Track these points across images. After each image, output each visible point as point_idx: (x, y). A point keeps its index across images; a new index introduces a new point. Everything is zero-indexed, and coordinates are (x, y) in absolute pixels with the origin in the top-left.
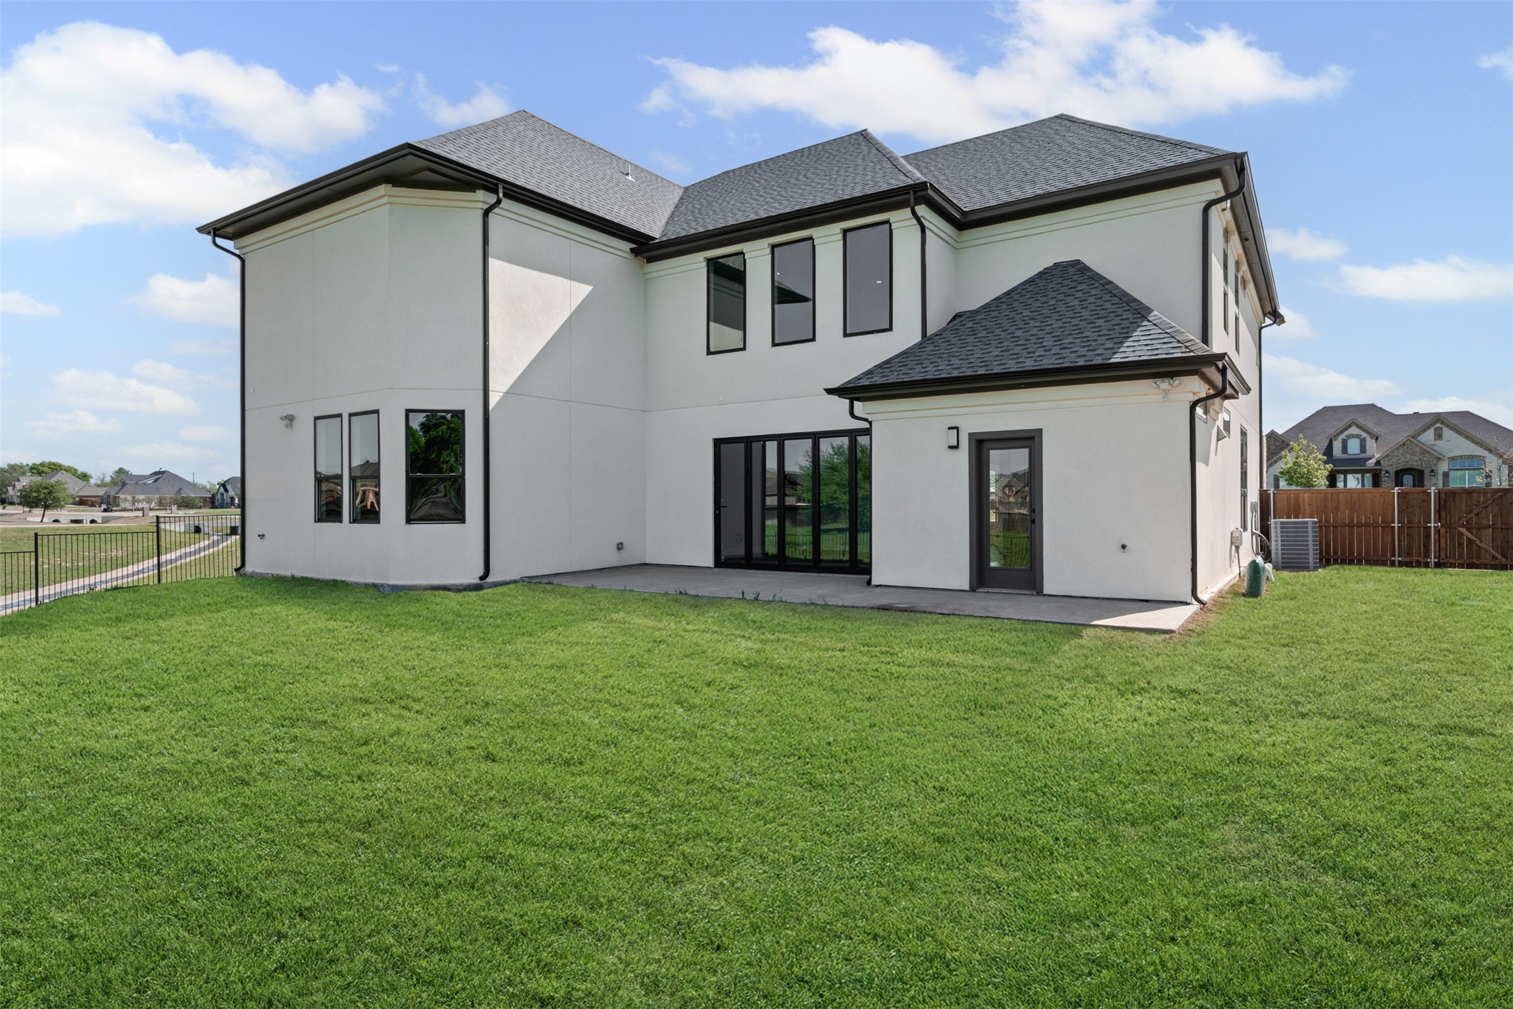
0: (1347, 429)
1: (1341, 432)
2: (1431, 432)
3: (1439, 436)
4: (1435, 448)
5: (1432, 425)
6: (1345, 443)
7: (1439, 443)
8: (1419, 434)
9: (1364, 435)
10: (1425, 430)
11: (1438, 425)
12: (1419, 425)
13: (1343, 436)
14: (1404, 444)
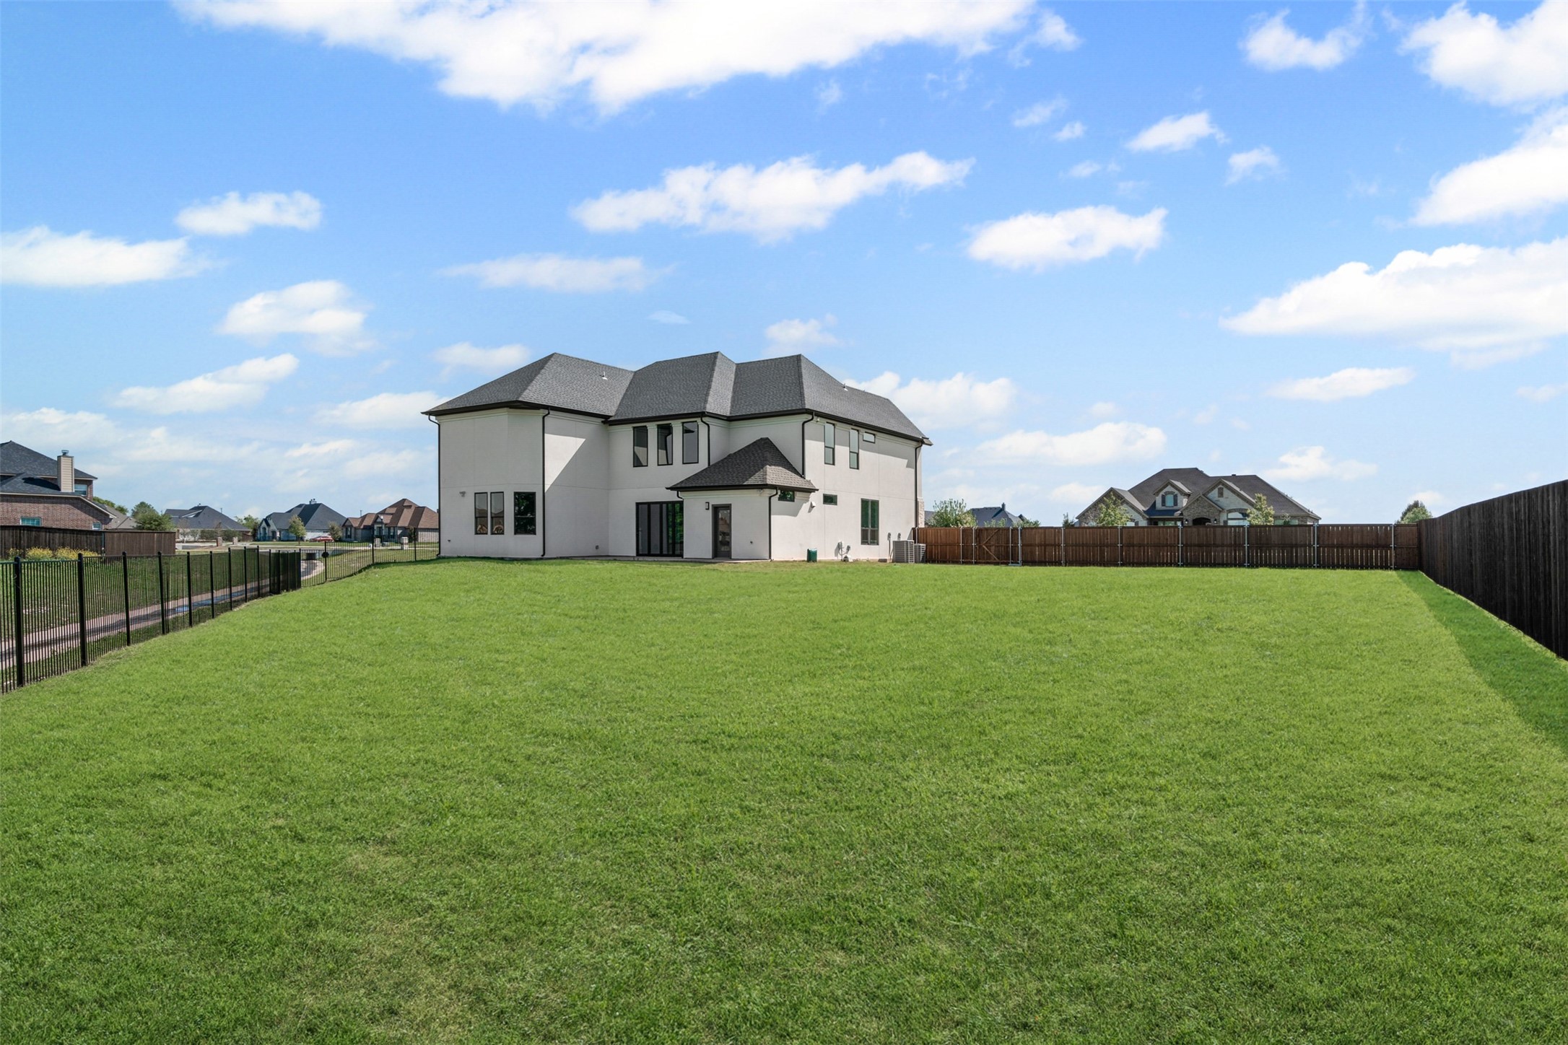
0: (1165, 487)
1: (1161, 490)
2: (1216, 491)
3: (1221, 494)
4: (1219, 503)
5: (1217, 486)
6: (1163, 498)
7: (1221, 499)
8: (1208, 492)
9: (1176, 492)
10: (1212, 489)
11: (1221, 486)
12: (1208, 486)
13: (1162, 493)
14: (1198, 500)
